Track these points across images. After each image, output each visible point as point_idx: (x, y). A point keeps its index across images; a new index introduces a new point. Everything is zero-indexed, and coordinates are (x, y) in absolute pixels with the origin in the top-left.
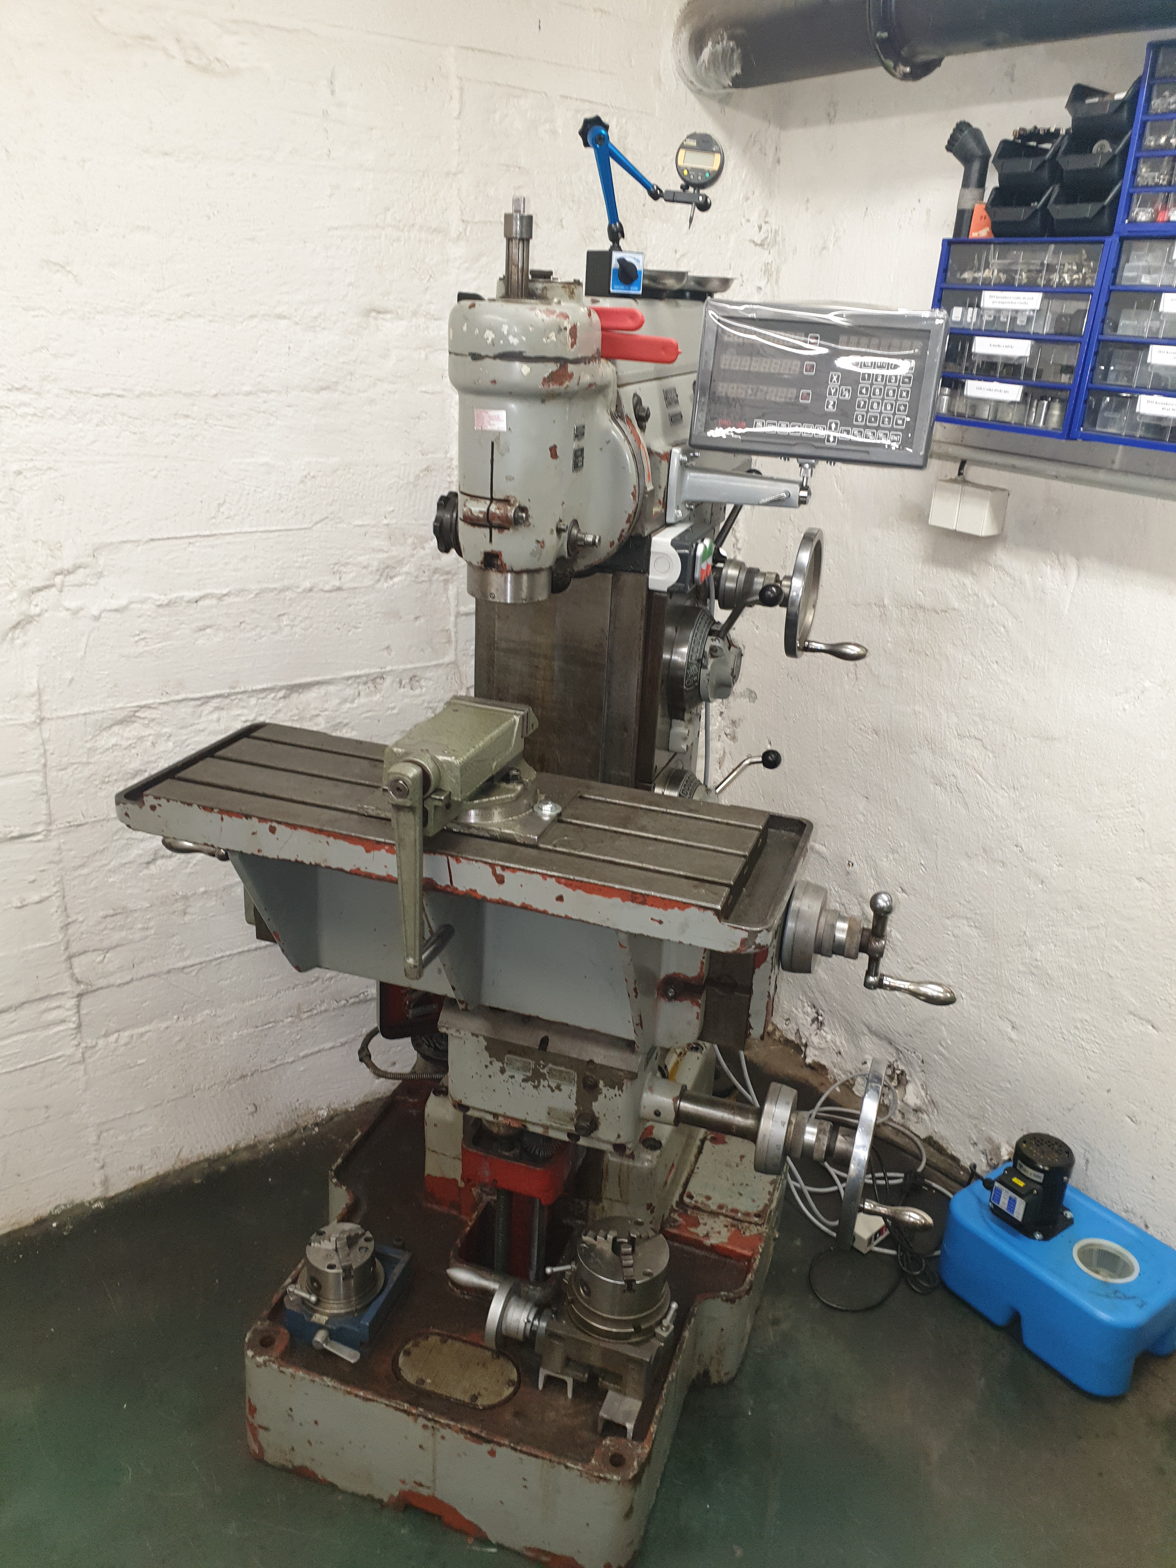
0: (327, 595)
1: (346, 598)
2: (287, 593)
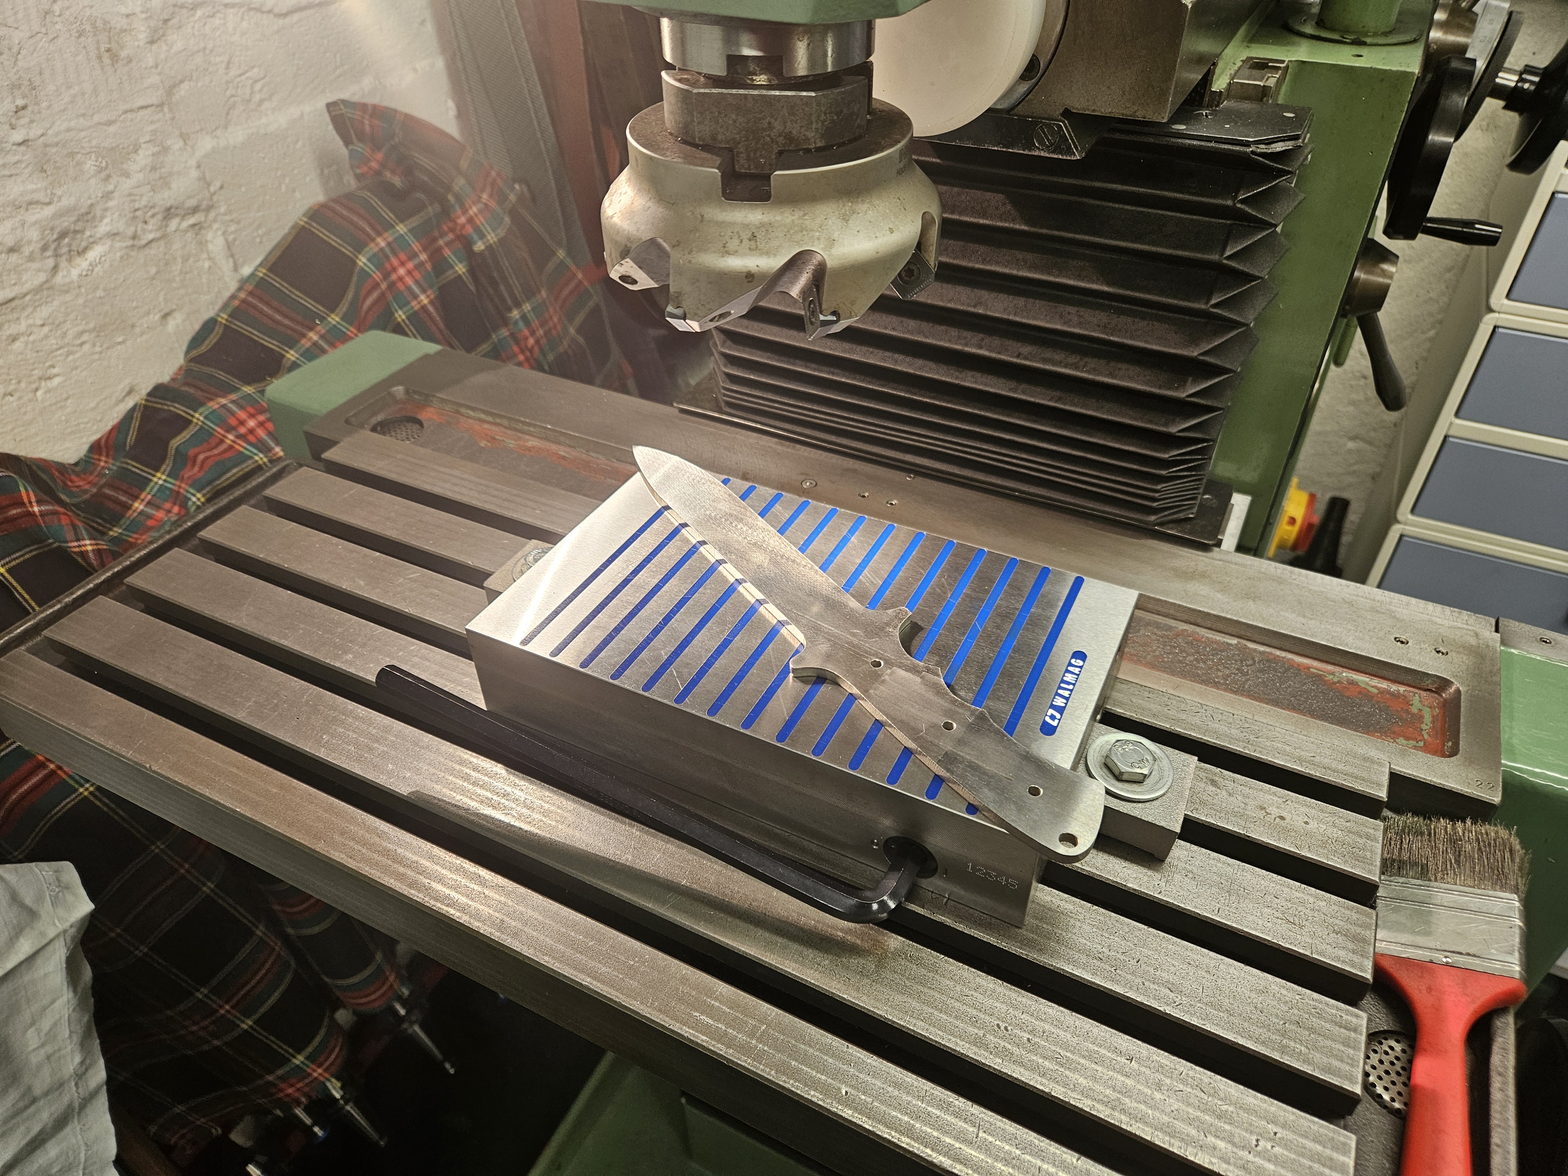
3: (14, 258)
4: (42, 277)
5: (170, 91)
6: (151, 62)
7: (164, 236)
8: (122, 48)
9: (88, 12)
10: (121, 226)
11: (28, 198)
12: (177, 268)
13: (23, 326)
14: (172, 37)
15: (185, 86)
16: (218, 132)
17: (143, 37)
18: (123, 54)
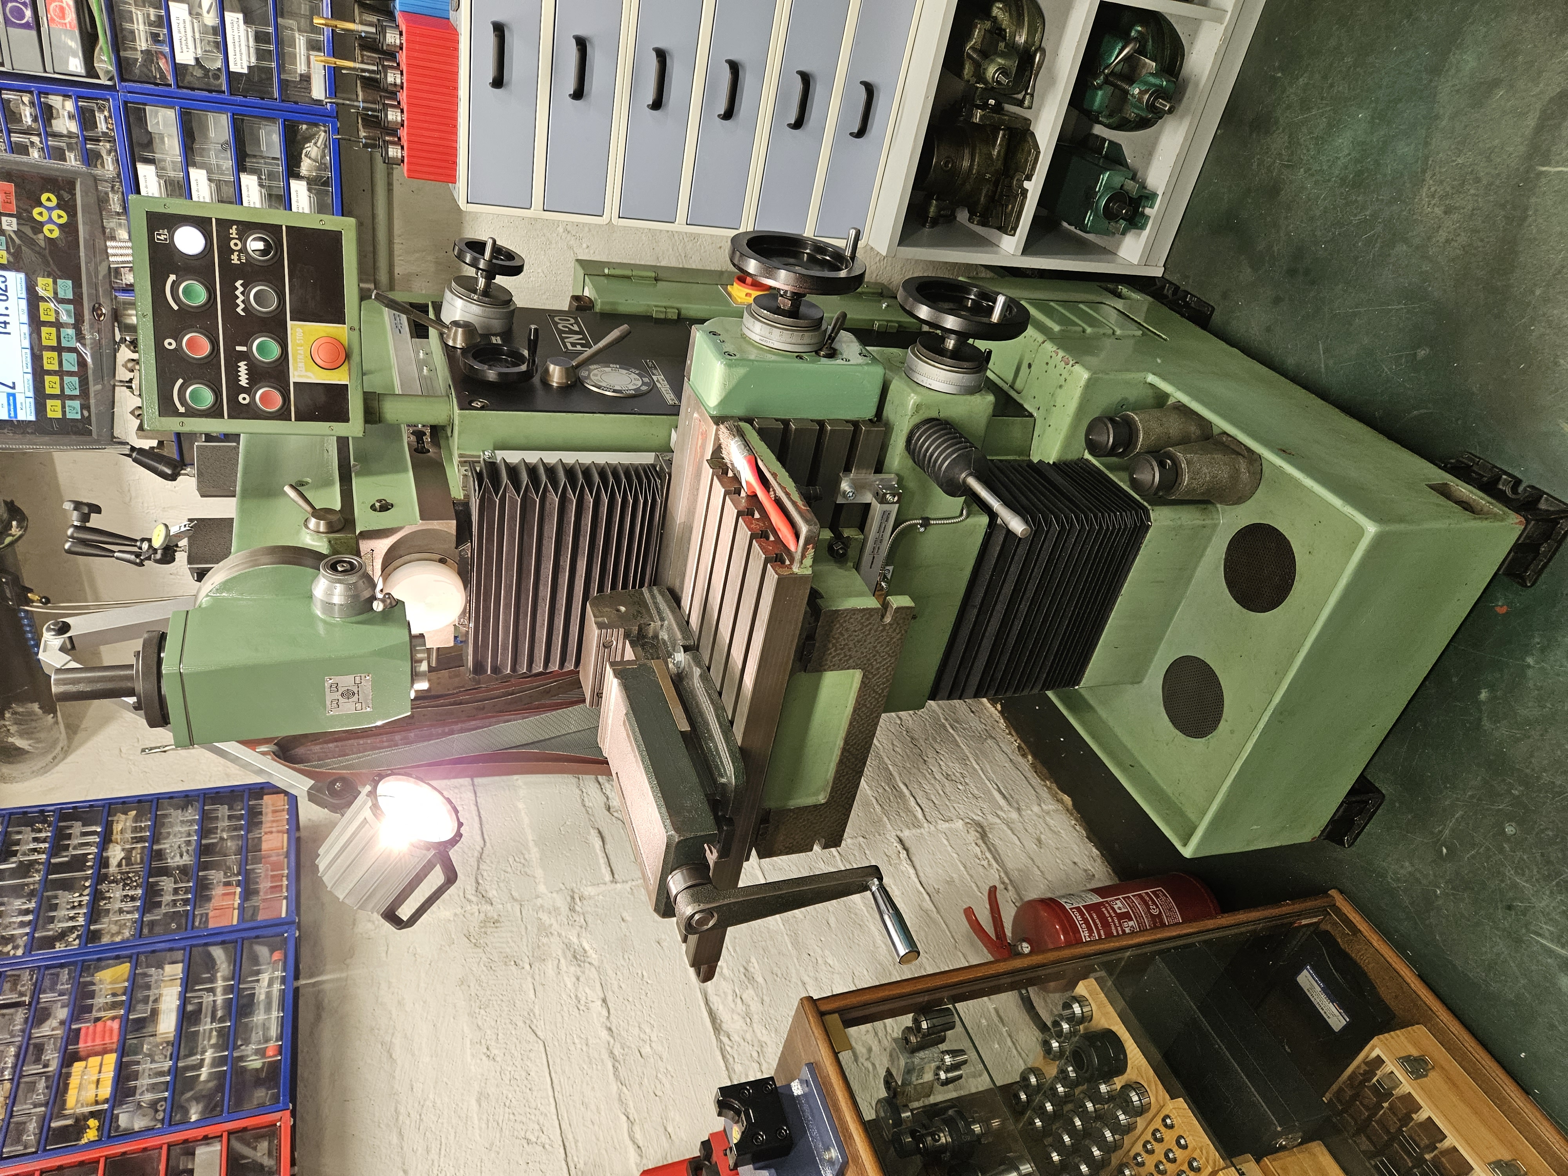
0: (612, 1011)
1: (613, 992)
2: (616, 1053)
3: (581, 979)
4: (593, 969)
5: (516, 900)
6: (501, 906)
7: (583, 914)
8: (493, 918)
9: (476, 929)
10: (575, 932)
11: (555, 968)
12: (600, 911)
13: (615, 983)
14: (490, 895)
15: (514, 893)
16: (537, 881)
17: (489, 907)
18: (496, 917)
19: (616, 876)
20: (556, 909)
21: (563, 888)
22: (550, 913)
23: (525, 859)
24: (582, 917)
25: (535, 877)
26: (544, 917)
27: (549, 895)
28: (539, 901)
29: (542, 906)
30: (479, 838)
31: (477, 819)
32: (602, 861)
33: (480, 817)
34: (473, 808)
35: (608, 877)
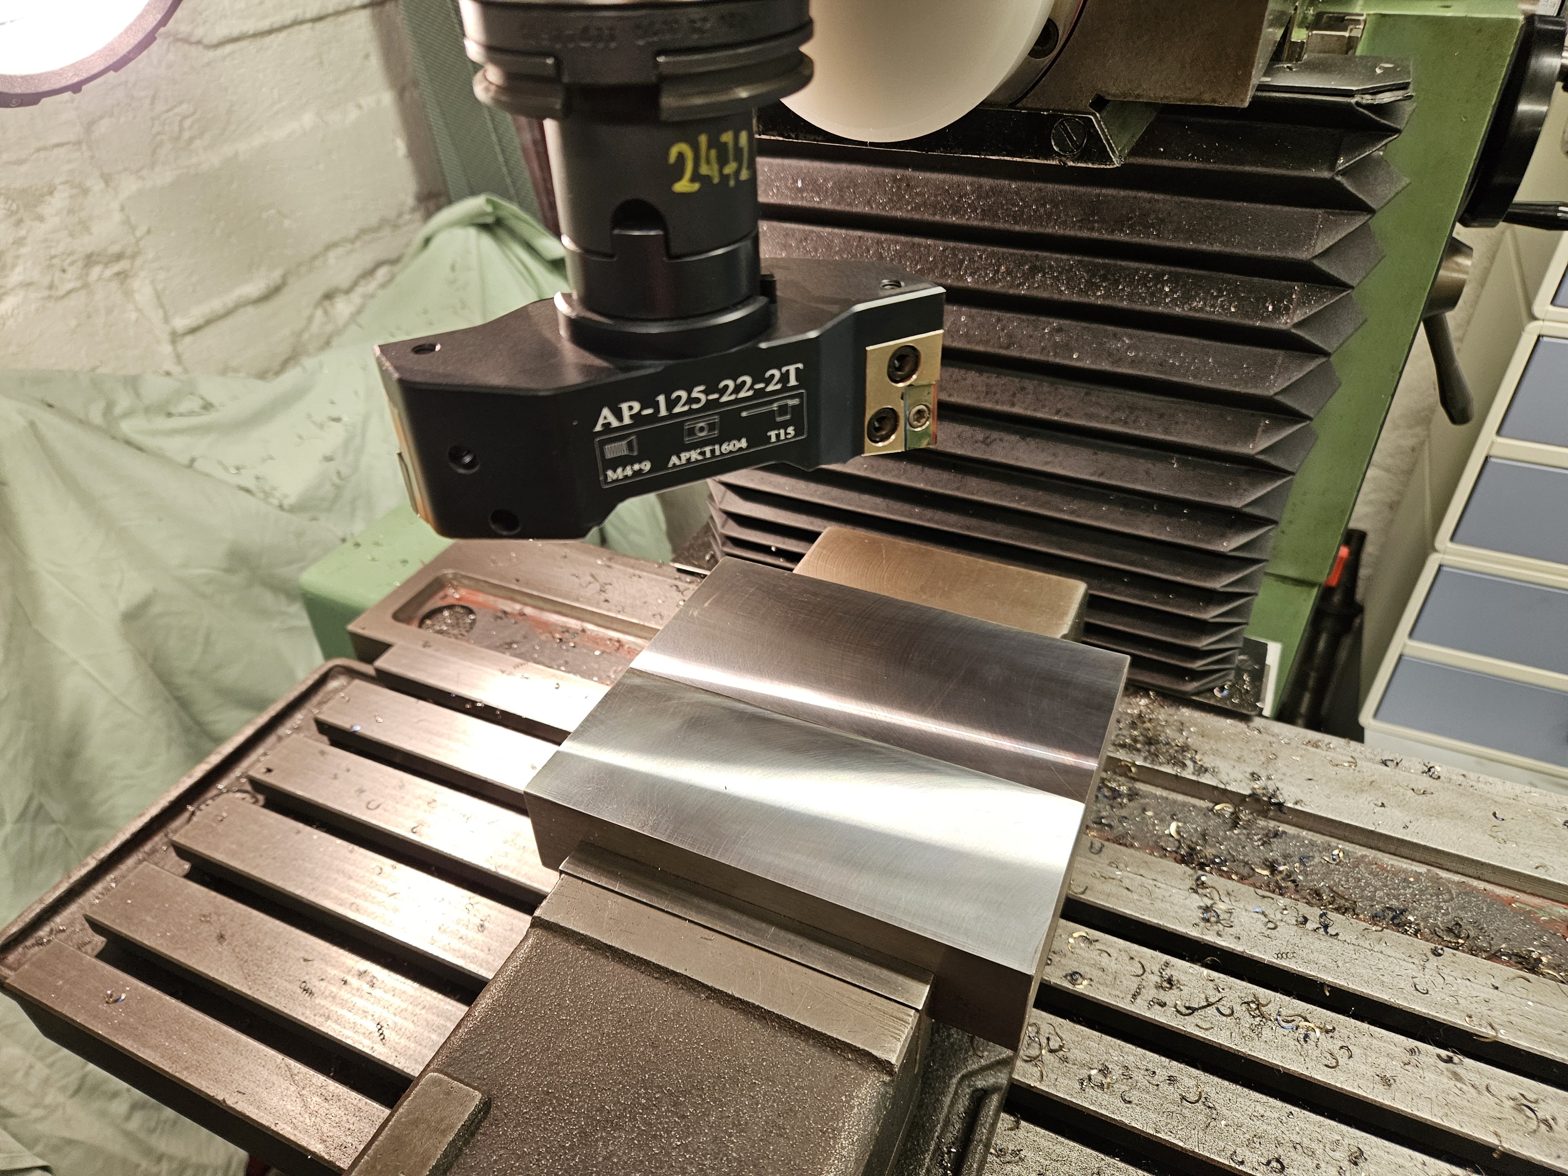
5: (89, 127)
7: (85, 286)
10: (35, 275)
12: (100, 320)
15: (105, 123)
16: (144, 173)
19: (189, 339)
20: (85, 226)
21: (138, 233)
22: (71, 211)
23: (191, 140)
24: (78, 284)
25: (152, 166)
26: (59, 200)
27: (115, 205)
28: (96, 185)
29: (85, 192)
30: (222, 31)
31: (265, 25)
32: (217, 305)
33: (270, 32)
34: (288, 16)
35: (181, 323)
